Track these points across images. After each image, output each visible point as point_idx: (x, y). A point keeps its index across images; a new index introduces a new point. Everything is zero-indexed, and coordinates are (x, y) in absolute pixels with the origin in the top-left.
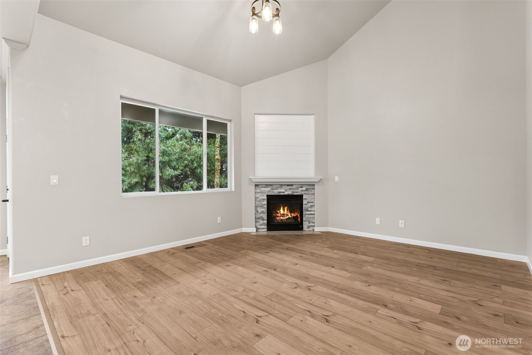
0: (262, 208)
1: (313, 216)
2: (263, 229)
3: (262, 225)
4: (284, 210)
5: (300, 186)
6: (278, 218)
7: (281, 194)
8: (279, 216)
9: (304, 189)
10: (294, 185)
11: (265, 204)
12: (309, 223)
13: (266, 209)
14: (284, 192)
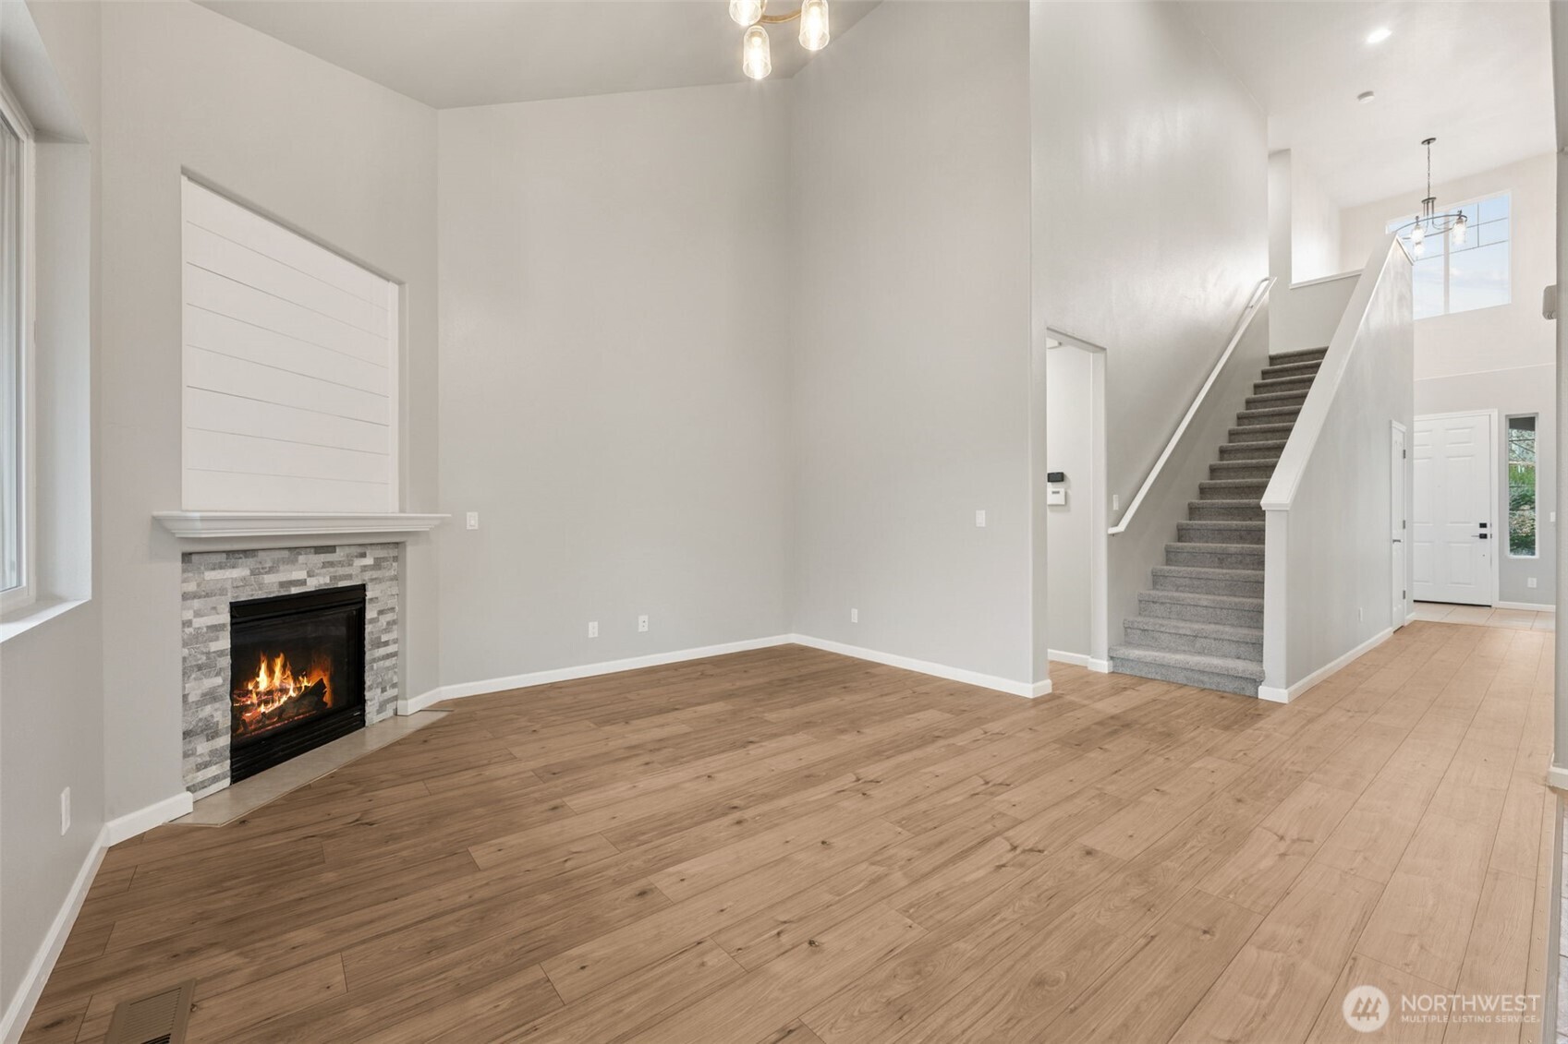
0: (207, 676)
1: (393, 660)
2: (216, 779)
3: (206, 765)
4: (271, 672)
5: (360, 550)
6: (249, 715)
7: (294, 590)
8: (252, 704)
9: (369, 561)
10: (338, 550)
11: (221, 653)
12: (384, 690)
13: (229, 673)
14: (303, 582)
